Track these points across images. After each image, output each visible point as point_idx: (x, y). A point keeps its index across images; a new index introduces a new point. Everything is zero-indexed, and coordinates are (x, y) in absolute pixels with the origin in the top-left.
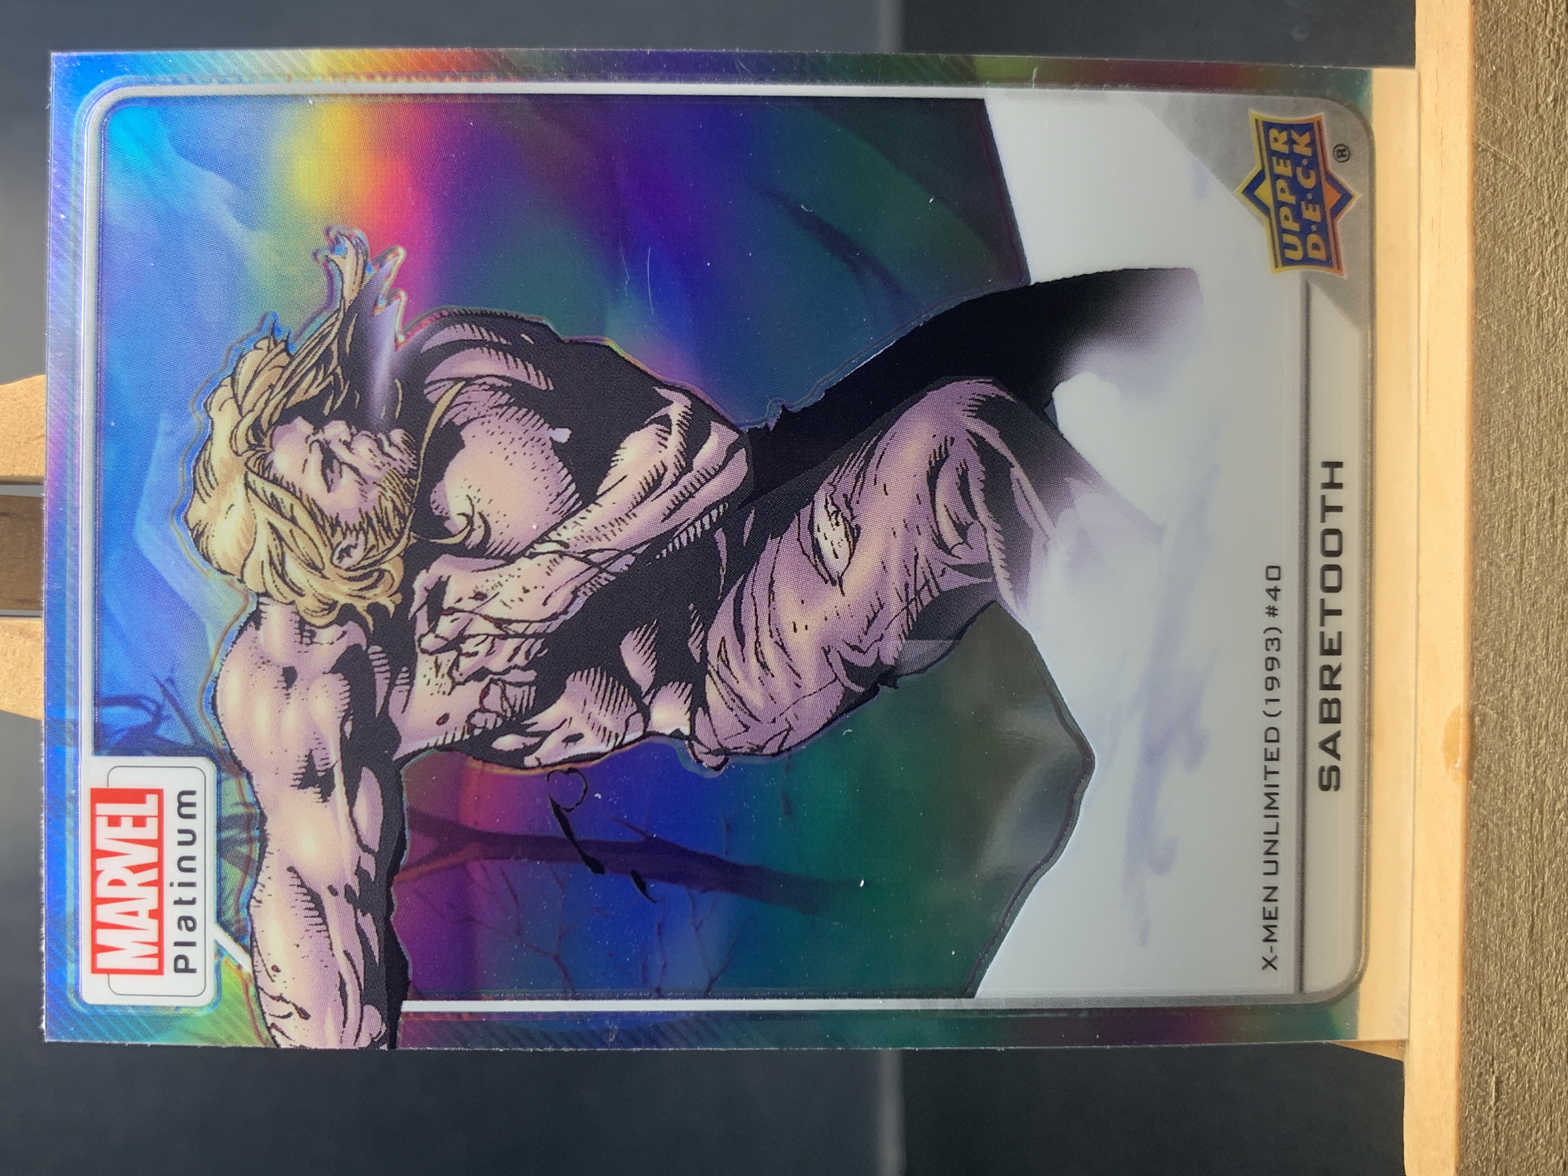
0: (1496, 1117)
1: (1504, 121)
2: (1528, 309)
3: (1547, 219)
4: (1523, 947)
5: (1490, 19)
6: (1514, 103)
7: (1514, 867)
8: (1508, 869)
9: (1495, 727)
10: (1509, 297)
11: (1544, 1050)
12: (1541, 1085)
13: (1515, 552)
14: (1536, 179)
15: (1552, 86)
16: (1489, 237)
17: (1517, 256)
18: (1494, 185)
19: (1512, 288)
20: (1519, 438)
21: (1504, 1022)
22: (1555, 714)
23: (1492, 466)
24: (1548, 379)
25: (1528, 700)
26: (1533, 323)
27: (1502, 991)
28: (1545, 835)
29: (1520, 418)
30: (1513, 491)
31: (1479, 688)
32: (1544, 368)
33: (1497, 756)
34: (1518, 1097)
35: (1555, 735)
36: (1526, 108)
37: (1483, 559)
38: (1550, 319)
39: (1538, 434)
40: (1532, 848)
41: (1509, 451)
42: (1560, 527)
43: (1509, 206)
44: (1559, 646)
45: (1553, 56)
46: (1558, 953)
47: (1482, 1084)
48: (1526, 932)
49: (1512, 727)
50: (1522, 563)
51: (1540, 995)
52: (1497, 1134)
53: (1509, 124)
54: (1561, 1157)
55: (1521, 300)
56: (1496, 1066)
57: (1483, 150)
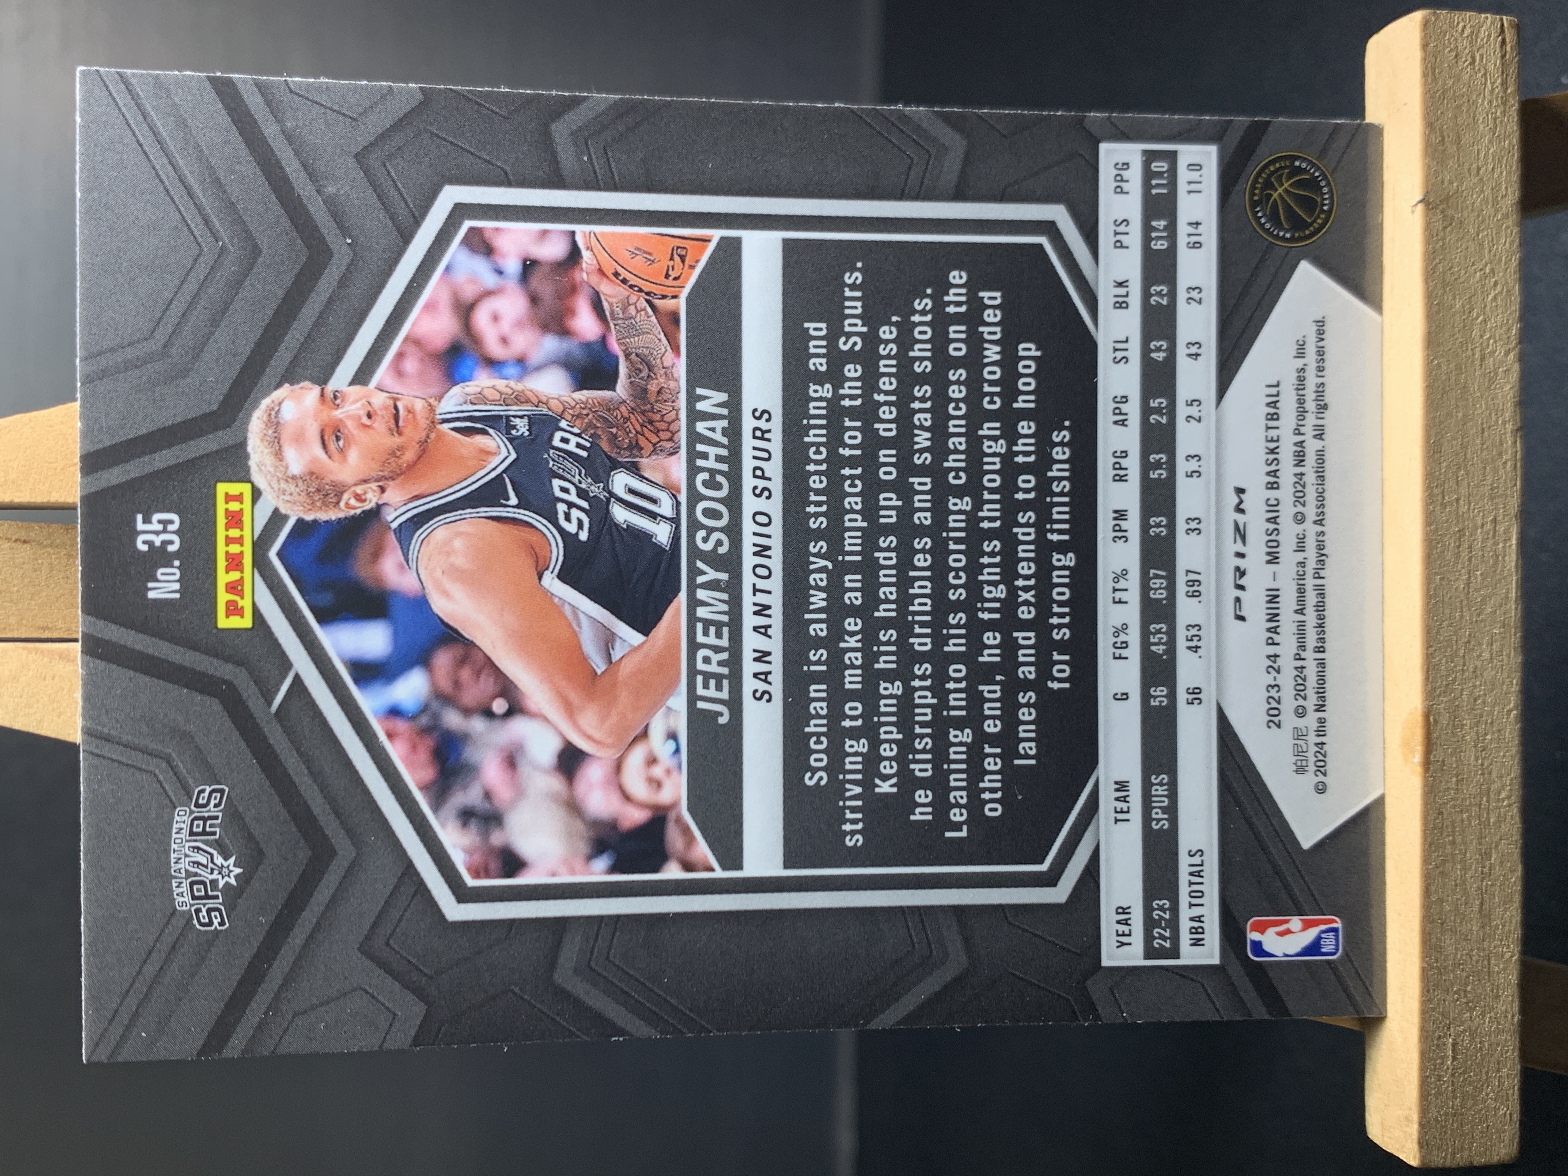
0: (1453, 1075)
1: (1451, 182)
2: (1472, 350)
3: (1487, 270)
4: (1474, 922)
5: (1438, 91)
6: (1459, 166)
7: (1466, 850)
8: (1460, 850)
9: (1448, 724)
10: (1457, 339)
11: (1492, 1014)
12: (1490, 1045)
13: (1463, 568)
14: (1478, 235)
15: (1491, 152)
16: (1439, 286)
17: (1463, 305)
18: (1444, 239)
19: (1459, 331)
20: (1466, 466)
21: (1459, 990)
22: (1499, 712)
23: (1443, 491)
24: (1490, 414)
25: (1475, 700)
26: (1478, 363)
27: (1457, 962)
28: (1492, 820)
29: (1466, 447)
30: (1461, 513)
31: (1434, 689)
32: (1486, 403)
33: (1450, 750)
34: (1471, 1056)
35: (1499, 731)
36: (1469, 170)
37: (1436, 574)
38: (1492, 359)
39: (1482, 462)
40: (1481, 833)
41: (1458, 478)
42: (1501, 545)
43: (1456, 258)
44: (1502, 651)
45: (1491, 125)
46: (1504, 926)
47: (1441, 1047)
48: (1476, 908)
49: (1463, 725)
50: (1470, 577)
51: (1489, 964)
52: (1454, 1091)
53: (1455, 184)
54: (1508, 1109)
55: (1467, 343)
56: (1452, 1029)
57: (1433, 208)
